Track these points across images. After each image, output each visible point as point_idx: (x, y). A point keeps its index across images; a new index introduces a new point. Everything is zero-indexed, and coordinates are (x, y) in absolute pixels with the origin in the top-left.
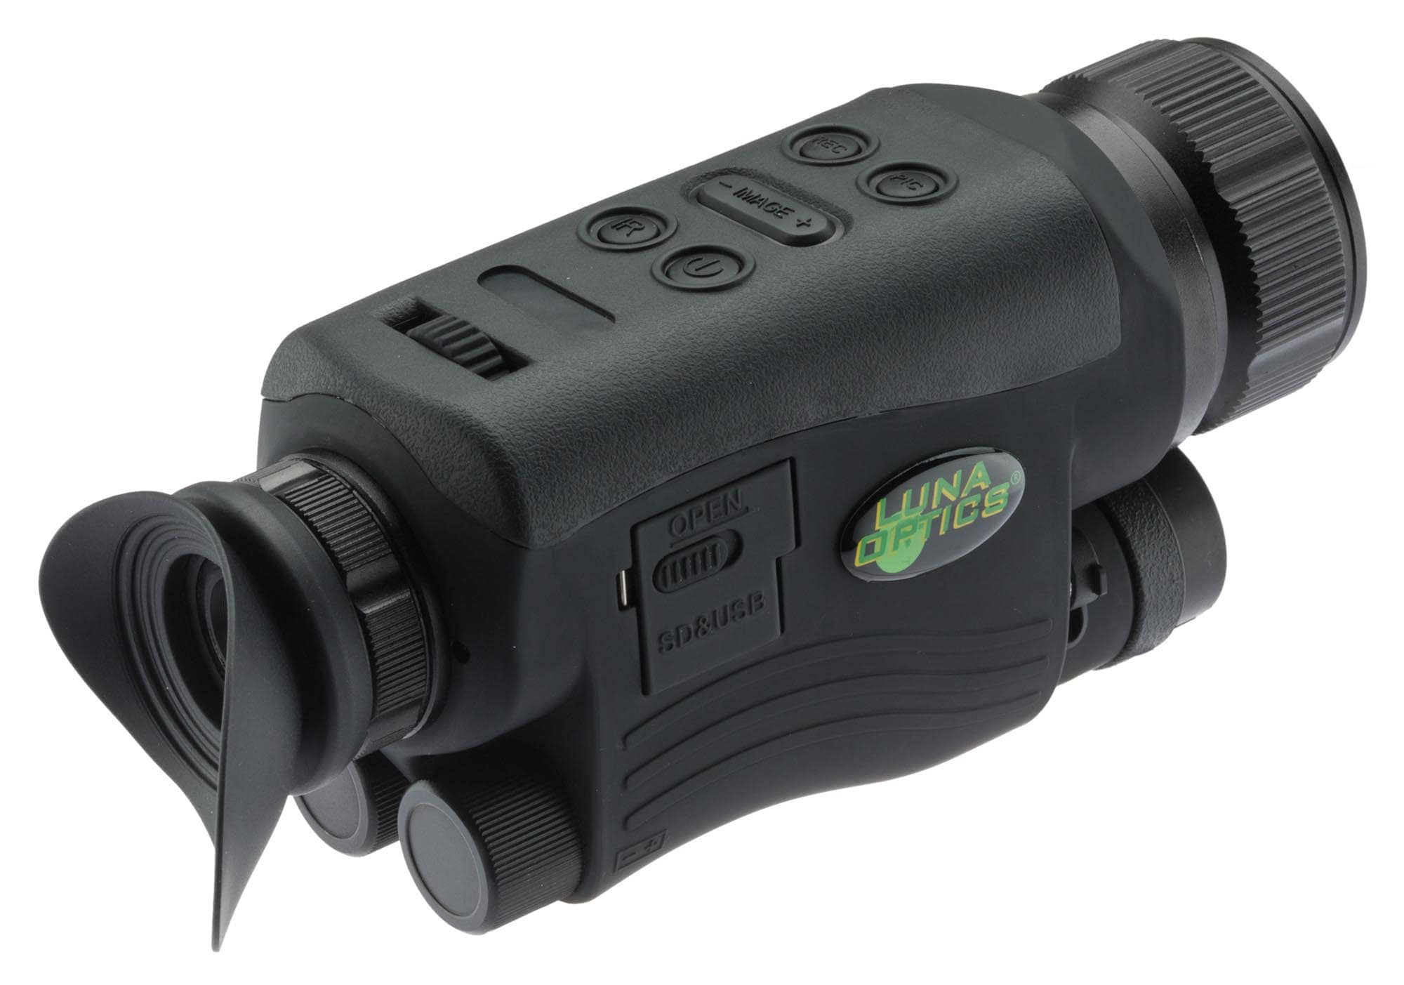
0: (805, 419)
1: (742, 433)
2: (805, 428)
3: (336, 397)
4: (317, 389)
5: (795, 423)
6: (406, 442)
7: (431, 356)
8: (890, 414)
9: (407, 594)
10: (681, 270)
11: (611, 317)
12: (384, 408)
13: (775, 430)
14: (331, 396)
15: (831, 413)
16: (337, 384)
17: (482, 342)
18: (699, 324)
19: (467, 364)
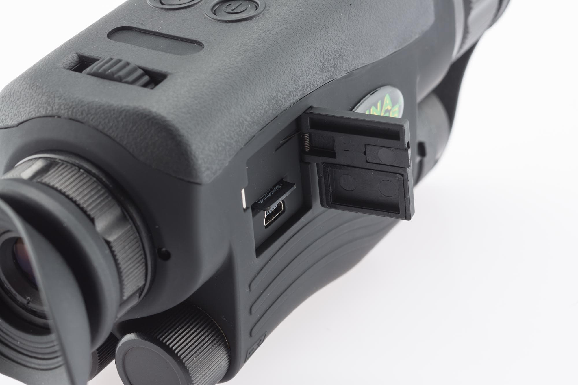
0: (316, 83)
1: (290, 96)
2: (317, 88)
3: (54, 116)
4: (38, 114)
5: (312, 86)
6: (112, 135)
7: (107, 82)
8: (350, 74)
9: (129, 226)
10: (223, 12)
11: (199, 44)
12: (92, 118)
13: (304, 92)
14: (50, 116)
15: (326, 77)
16: (54, 109)
17: (135, 69)
18: (252, 38)
19: (133, 82)
